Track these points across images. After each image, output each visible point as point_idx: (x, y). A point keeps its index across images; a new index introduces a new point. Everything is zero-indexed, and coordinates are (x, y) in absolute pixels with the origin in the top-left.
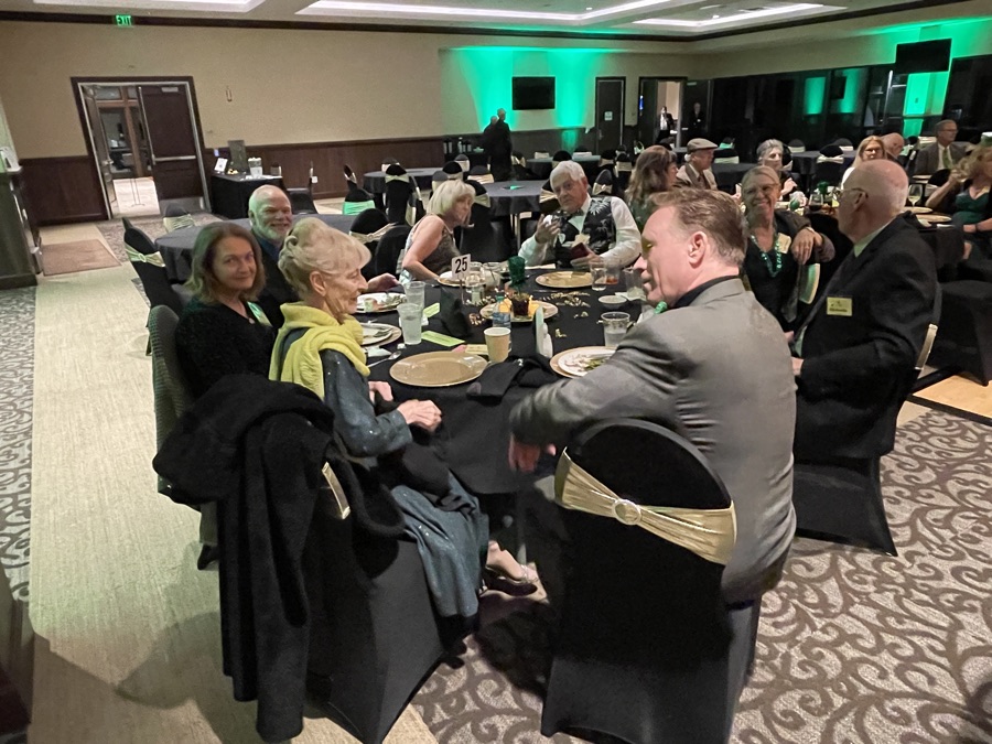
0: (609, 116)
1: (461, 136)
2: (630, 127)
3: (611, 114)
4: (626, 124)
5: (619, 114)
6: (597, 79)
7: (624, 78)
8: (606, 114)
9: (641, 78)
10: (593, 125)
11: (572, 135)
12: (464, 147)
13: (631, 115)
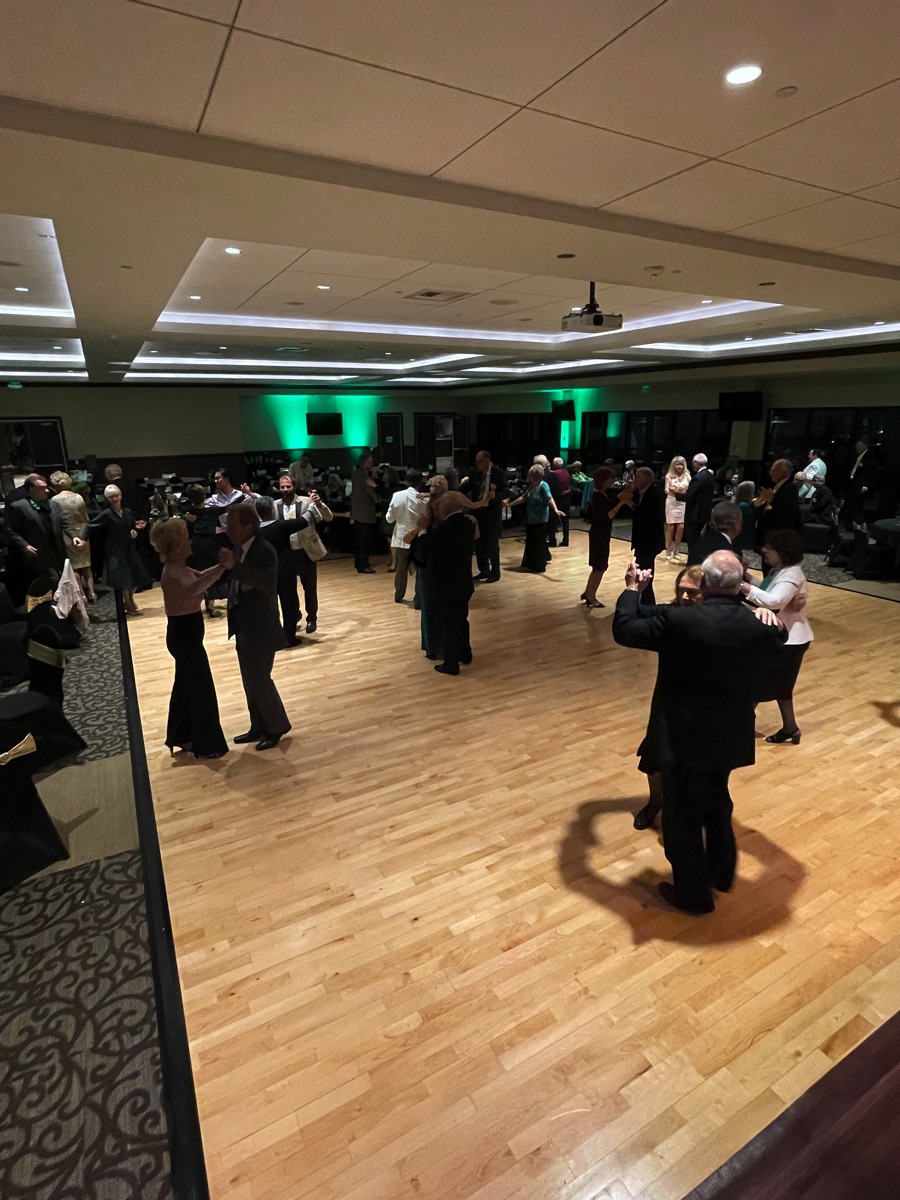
0: (389, 439)
2: (408, 447)
3: (391, 437)
4: (406, 444)
5: (398, 437)
6: (379, 415)
7: (401, 414)
8: (387, 437)
9: (415, 414)
10: (376, 445)
11: (359, 452)
12: (267, 460)
13: (409, 440)
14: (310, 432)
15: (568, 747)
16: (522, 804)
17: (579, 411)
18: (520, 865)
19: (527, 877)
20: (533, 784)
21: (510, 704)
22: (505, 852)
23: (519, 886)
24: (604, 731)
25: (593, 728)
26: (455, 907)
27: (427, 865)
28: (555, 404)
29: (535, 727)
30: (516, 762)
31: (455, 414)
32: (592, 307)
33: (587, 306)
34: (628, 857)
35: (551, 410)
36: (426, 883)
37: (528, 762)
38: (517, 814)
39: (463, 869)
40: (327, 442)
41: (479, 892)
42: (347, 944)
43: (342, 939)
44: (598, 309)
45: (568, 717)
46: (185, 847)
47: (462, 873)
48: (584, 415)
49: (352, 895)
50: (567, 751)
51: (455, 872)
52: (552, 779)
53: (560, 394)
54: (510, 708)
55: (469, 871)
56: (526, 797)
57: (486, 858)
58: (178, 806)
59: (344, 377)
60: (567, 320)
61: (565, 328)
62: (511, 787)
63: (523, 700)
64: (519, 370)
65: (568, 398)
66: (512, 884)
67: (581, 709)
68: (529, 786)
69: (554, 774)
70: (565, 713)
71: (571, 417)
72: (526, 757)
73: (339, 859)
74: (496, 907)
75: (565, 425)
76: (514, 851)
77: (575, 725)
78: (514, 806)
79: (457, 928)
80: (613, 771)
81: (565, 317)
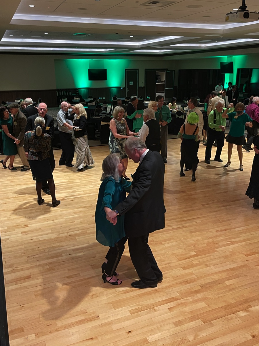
0: (131, 83)
1: (67, 89)
2: (141, 87)
3: (132, 82)
4: (139, 86)
5: (136, 82)
6: (126, 69)
7: (138, 69)
8: (130, 82)
9: (145, 69)
10: (124, 86)
11: (115, 90)
12: (68, 93)
13: (142, 83)
14: (90, 79)
15: (217, 250)
16: (189, 277)
17: (236, 67)
18: (187, 309)
19: (190, 316)
20: (196, 268)
21: (187, 225)
22: (179, 302)
23: (185, 320)
24: (237, 242)
25: (231, 240)
26: (151, 328)
27: (137, 305)
28: (222, 64)
29: (199, 238)
30: (188, 255)
31: (167, 69)
32: (243, 8)
33: (241, 7)
34: (245, 310)
35: (220, 68)
36: (136, 314)
37: (194, 256)
38: (186, 282)
39: (156, 308)
40: (99, 84)
41: (164, 321)
42: (94, 341)
43: (91, 339)
44: (246, 9)
45: (217, 234)
46: (17, 286)
47: (155, 310)
48: (238, 70)
49: (98, 317)
50: (216, 251)
51: (152, 309)
52: (207, 266)
53: (225, 59)
54: (186, 227)
55: (159, 310)
56: (192, 274)
57: (168, 304)
58: (15, 267)
59: (108, 50)
60: (228, 15)
61: (227, 20)
62: (184, 268)
63: (195, 223)
64: (203, 45)
65: (230, 61)
66: (181, 318)
67: (225, 230)
68: (194, 268)
69: (208, 263)
70: (217, 231)
71: (231, 71)
72: (194, 253)
73: (93, 298)
74: (173, 329)
75: (227, 76)
76: (184, 301)
77: (221, 238)
78: (186, 278)
79: (151, 338)
80: (241, 264)
81: (227, 14)
